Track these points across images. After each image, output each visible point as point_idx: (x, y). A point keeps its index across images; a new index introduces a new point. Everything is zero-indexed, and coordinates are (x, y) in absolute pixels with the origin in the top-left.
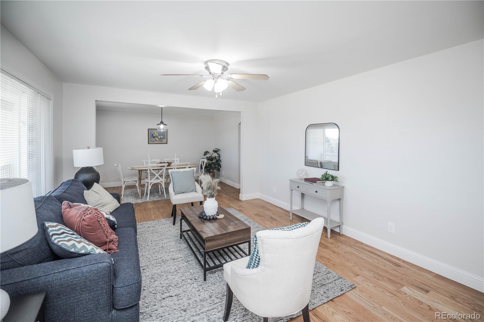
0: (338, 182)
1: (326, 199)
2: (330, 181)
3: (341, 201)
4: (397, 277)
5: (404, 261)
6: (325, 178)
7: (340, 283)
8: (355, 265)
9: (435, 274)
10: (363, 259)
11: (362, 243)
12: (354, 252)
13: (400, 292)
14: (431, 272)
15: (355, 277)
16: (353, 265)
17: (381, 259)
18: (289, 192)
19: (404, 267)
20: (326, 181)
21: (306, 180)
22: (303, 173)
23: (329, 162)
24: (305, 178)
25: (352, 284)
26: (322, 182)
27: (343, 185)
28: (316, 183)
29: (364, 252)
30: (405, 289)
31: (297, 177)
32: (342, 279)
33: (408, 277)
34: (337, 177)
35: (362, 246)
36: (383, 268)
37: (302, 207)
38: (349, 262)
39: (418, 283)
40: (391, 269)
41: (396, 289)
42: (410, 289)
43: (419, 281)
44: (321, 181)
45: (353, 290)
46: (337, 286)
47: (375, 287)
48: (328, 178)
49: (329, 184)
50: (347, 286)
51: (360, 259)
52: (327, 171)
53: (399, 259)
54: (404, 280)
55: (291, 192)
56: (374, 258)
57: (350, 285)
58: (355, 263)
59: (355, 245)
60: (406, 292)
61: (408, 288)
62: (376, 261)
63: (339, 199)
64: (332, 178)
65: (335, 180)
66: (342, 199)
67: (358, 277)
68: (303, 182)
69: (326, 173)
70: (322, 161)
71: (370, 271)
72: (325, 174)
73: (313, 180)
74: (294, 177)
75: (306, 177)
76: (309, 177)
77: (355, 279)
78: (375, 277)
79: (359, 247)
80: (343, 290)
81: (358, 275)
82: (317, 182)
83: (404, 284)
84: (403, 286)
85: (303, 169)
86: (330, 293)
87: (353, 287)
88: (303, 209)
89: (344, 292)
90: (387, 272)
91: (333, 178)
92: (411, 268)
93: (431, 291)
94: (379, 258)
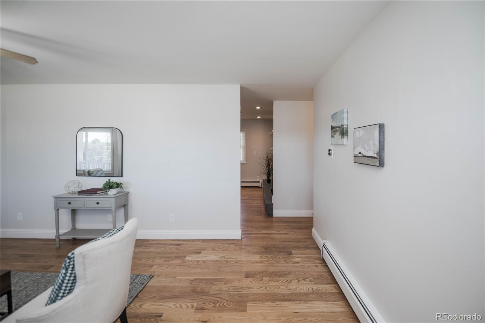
0: (123, 188)
1: (110, 208)
2: (114, 188)
3: (126, 207)
4: (181, 253)
5: (182, 240)
6: (108, 187)
7: (139, 280)
8: (148, 259)
9: (202, 240)
10: (153, 252)
11: (148, 240)
12: (143, 250)
13: (185, 262)
14: (199, 240)
15: (150, 269)
16: (146, 261)
17: (167, 246)
18: (53, 212)
19: (183, 244)
20: (109, 190)
21: (81, 193)
22: (75, 185)
23: (99, 170)
24: (78, 190)
25: (150, 275)
26: (105, 191)
27: (127, 190)
28: (96, 193)
29: (152, 246)
30: (188, 258)
31: (66, 192)
32: (140, 276)
33: (187, 250)
34: (122, 184)
35: (150, 242)
36: (170, 251)
37: (73, 228)
38: (142, 260)
39: (195, 250)
40: (175, 249)
41: (182, 261)
42: (191, 257)
43: (194, 248)
44: (103, 190)
45: (152, 279)
46: (138, 284)
47: (167, 267)
48: (112, 186)
49: (112, 192)
50: (146, 279)
51: (151, 253)
52: (110, 179)
53: (179, 240)
54: (186, 253)
55: (57, 212)
56: (161, 247)
57: (148, 276)
58: (147, 258)
59: (143, 244)
60: (188, 260)
61: (189, 256)
62: (163, 249)
63: (124, 206)
64: (116, 185)
65: (120, 186)
66: (127, 205)
67: (153, 268)
68: (77, 195)
69: (109, 180)
70: (91, 170)
71: (161, 258)
72: (107, 182)
73: (92, 192)
74: (61, 191)
75: (80, 190)
76: (84, 189)
77: (151, 270)
78: (166, 261)
79: (147, 244)
80: (144, 283)
81: (152, 266)
82: (98, 192)
83: (186, 255)
84: (185, 257)
85: (75, 181)
86: (133, 292)
87: (152, 276)
88: (74, 229)
89: (145, 284)
90: (173, 253)
91: (118, 185)
92: (188, 243)
93: (202, 252)
94: (165, 246)
